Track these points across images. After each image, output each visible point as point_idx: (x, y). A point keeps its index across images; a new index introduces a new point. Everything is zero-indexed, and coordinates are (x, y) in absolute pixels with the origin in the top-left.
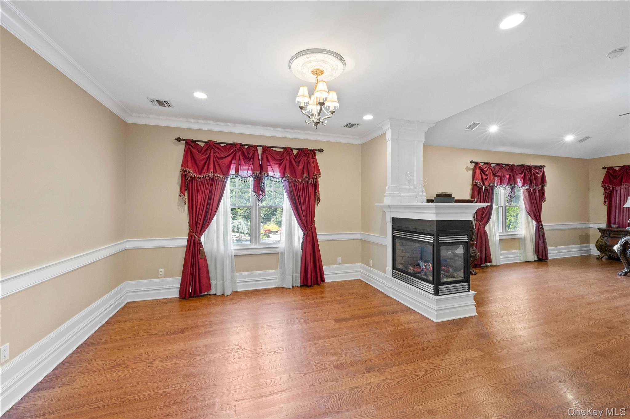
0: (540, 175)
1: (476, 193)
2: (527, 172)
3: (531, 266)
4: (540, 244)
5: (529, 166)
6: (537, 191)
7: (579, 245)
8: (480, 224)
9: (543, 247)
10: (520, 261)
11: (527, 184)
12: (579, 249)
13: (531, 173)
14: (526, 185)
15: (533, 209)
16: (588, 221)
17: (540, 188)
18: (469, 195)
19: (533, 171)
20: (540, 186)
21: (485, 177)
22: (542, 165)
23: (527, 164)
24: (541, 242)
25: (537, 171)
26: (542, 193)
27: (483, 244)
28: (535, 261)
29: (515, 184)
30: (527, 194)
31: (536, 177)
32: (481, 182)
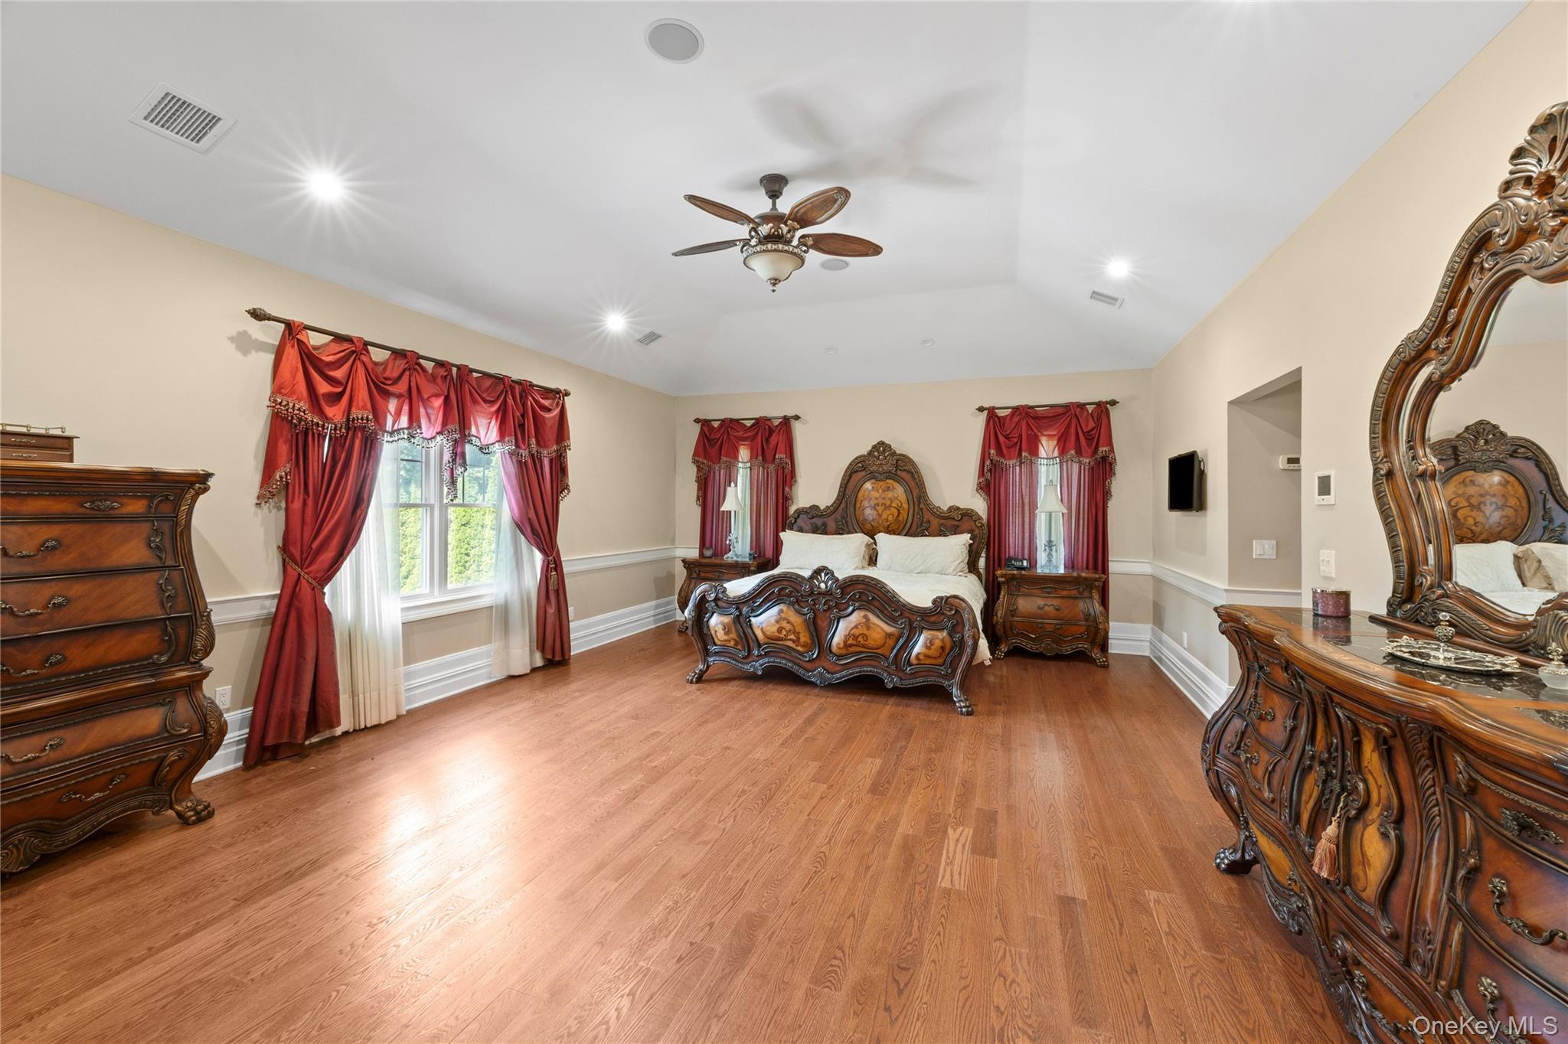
0: (551, 415)
1: (283, 449)
2: (510, 401)
3: (521, 689)
4: (548, 616)
5: (519, 383)
6: (546, 462)
7: (653, 603)
8: (300, 575)
9: (558, 623)
10: (490, 678)
11: (510, 435)
12: (652, 613)
13: (524, 405)
14: (507, 439)
15: (530, 516)
16: (673, 541)
17: (554, 455)
18: (255, 456)
19: (530, 398)
20: (555, 447)
21: (323, 387)
22: (562, 388)
23: (515, 378)
24: (551, 610)
25: (546, 403)
26: (560, 468)
27: (305, 659)
28: (534, 670)
29: (467, 433)
30: (512, 469)
31: (538, 421)
32: (303, 405)
